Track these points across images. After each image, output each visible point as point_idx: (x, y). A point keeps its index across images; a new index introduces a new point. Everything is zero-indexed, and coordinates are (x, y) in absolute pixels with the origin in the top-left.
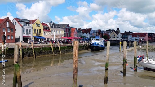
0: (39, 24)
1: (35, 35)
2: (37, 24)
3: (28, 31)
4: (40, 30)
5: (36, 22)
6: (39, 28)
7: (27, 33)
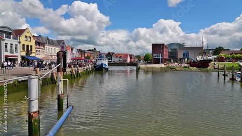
0: (30, 37)
1: (24, 54)
2: (26, 37)
3: (14, 48)
4: (31, 46)
5: (25, 34)
6: (30, 44)
7: (12, 52)
